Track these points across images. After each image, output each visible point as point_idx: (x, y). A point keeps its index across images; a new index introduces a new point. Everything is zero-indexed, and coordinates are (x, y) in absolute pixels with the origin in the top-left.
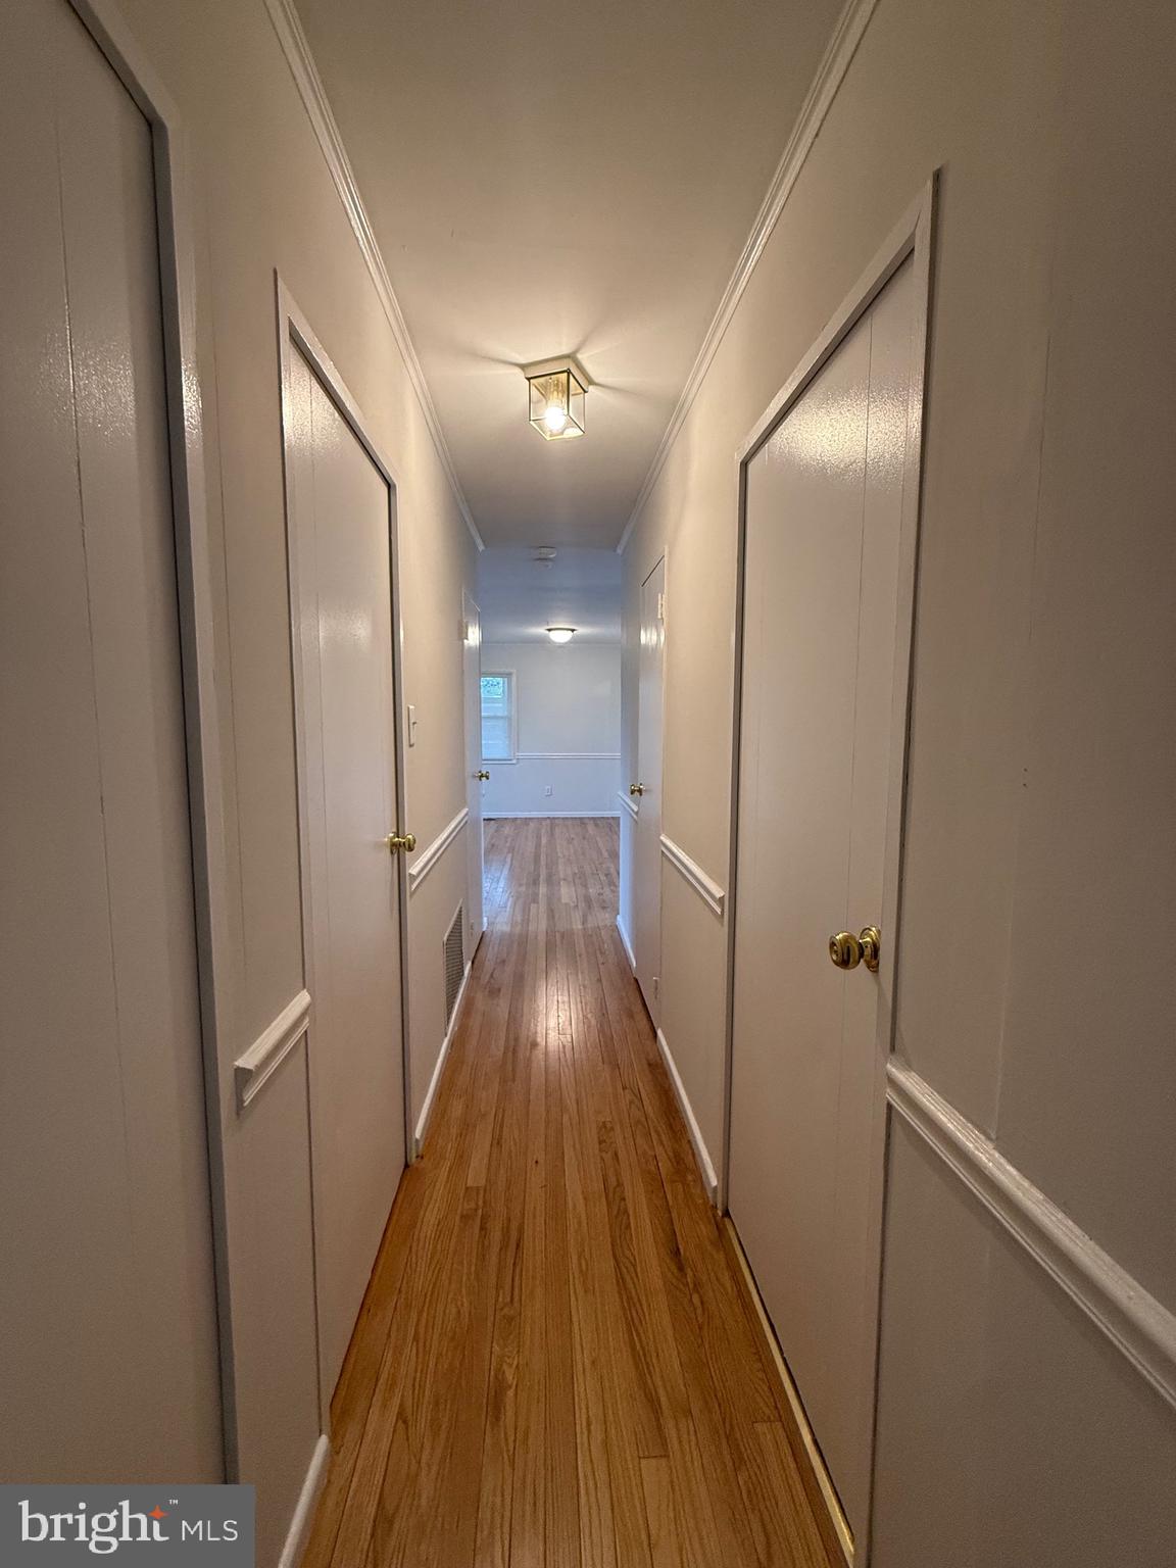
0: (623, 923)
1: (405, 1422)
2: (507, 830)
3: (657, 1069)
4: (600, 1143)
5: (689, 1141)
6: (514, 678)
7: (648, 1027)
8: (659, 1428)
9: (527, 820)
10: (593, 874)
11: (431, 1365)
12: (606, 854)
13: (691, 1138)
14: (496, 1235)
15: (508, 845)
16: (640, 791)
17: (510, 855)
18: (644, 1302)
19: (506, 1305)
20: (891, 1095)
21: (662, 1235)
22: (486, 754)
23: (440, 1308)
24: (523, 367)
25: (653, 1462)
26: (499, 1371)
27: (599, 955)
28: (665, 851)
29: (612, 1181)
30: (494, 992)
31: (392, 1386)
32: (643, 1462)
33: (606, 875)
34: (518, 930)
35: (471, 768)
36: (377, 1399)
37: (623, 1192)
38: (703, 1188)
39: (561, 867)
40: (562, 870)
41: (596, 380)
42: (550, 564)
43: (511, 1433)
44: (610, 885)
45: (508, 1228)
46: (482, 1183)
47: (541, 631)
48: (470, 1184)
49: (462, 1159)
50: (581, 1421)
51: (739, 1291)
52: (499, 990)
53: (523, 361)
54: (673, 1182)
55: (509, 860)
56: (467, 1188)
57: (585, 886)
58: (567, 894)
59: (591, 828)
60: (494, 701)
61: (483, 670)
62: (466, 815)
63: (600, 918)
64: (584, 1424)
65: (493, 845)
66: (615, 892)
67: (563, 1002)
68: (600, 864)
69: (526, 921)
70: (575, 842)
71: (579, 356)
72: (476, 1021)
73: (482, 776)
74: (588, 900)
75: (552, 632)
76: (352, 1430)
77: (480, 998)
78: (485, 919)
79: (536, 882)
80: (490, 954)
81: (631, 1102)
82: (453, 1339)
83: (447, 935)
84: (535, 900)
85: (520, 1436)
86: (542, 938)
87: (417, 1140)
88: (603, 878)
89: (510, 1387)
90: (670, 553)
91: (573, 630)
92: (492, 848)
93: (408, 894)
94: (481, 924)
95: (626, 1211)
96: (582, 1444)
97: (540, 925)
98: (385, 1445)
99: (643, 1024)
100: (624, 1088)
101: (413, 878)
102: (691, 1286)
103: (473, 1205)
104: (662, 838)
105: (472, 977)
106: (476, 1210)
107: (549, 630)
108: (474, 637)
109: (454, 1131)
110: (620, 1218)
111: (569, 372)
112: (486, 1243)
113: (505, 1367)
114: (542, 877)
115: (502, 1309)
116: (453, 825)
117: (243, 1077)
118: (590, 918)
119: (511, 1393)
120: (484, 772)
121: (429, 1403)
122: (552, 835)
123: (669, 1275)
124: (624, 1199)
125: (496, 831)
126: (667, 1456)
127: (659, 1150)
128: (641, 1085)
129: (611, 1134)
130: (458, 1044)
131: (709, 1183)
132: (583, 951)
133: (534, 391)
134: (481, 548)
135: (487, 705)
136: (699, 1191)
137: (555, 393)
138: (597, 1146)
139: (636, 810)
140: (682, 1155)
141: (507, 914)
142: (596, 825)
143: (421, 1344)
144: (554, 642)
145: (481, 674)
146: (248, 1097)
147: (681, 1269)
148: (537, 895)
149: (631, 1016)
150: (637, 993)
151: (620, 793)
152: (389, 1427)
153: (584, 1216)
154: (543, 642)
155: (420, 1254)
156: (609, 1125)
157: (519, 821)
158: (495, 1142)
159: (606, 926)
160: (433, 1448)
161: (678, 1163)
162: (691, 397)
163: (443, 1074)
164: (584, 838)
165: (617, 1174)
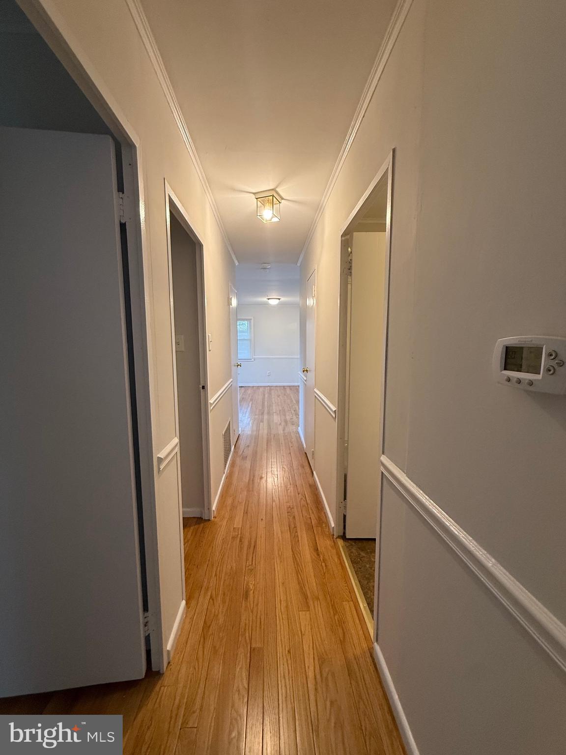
0: (301, 430)
1: (213, 600)
2: (249, 391)
3: (313, 488)
4: (288, 513)
5: (325, 513)
6: (252, 321)
7: (310, 471)
8: (307, 603)
9: (258, 387)
10: (288, 410)
11: (222, 584)
12: (295, 402)
13: (325, 511)
14: (246, 543)
15: (250, 398)
16: (307, 371)
17: (251, 402)
18: (303, 564)
19: (249, 565)
20: (382, 469)
21: (311, 543)
22: (240, 356)
23: (225, 566)
24: (254, 194)
25: (304, 613)
26: (247, 584)
27: (290, 443)
28: (316, 396)
29: (293, 526)
30: (244, 458)
31: (207, 589)
32: (300, 612)
33: (294, 411)
34: (255, 433)
35: (233, 362)
36: (202, 592)
37: (296, 530)
38: (329, 529)
39: (274, 407)
40: (274, 408)
41: (285, 198)
42: (267, 270)
43: (252, 602)
44: (296, 415)
45: (250, 541)
46: (240, 527)
47: (265, 299)
48: (235, 527)
49: (231, 519)
50: (278, 600)
51: (341, 562)
52: (246, 457)
53: (254, 191)
54: (317, 526)
55: (250, 404)
56: (234, 528)
57: (285, 415)
58: (276, 419)
59: (288, 391)
60: (243, 332)
61: (238, 318)
62: (232, 382)
63: (291, 428)
64: (279, 601)
65: (243, 398)
66: (298, 418)
67: (274, 462)
68: (292, 406)
69: (258, 430)
70: (281, 397)
71: (277, 189)
72: (236, 469)
73: (238, 365)
74: (286, 422)
75: (270, 300)
76: (193, 603)
77: (238, 461)
78: (240, 429)
79: (263, 414)
80: (242, 443)
81: (301, 499)
82: (229, 575)
83: (224, 431)
84: (262, 421)
85: (255, 603)
86: (265, 437)
87: (213, 511)
88: (293, 412)
89: (252, 590)
90: (318, 268)
91: (279, 299)
92: (243, 399)
93: (209, 410)
94: (238, 430)
95: (298, 536)
96: (278, 608)
97: (264, 432)
98: (205, 607)
99: (308, 470)
100: (299, 494)
101: (211, 404)
102: (322, 560)
103: (237, 534)
104: (315, 390)
105: (234, 452)
106: (238, 535)
107: (268, 299)
108: (234, 302)
109: (228, 509)
110: (295, 539)
111: (273, 196)
112: (242, 546)
113: (250, 585)
114: (265, 412)
115: (248, 567)
116: (226, 386)
117: (160, 460)
118: (286, 429)
119: (252, 592)
120: (239, 364)
121: (221, 594)
122: (270, 394)
123: (314, 557)
124: (297, 532)
125: (245, 392)
126: (309, 610)
127: (312, 517)
128: (306, 493)
129: (293, 510)
130: (230, 477)
131: (331, 526)
132: (283, 443)
133: (259, 203)
134: (237, 263)
135: (241, 334)
136: (327, 530)
137: (268, 204)
138: (287, 514)
139: (305, 379)
140: (321, 517)
141: (250, 427)
142: (291, 389)
143: (218, 576)
144: (270, 305)
145: (237, 320)
146: (162, 467)
147: (318, 555)
148: (263, 418)
149: (303, 467)
150: (306, 459)
151: (299, 372)
152: (207, 601)
153: (280, 538)
154: (265, 305)
155: (216, 548)
156: (291, 507)
157: (255, 388)
158: (245, 512)
159: (293, 432)
160: (223, 607)
161: (319, 521)
162: (324, 204)
163: (223, 488)
164: (285, 395)
165: (295, 524)
